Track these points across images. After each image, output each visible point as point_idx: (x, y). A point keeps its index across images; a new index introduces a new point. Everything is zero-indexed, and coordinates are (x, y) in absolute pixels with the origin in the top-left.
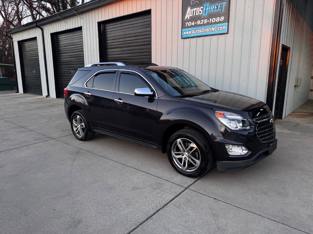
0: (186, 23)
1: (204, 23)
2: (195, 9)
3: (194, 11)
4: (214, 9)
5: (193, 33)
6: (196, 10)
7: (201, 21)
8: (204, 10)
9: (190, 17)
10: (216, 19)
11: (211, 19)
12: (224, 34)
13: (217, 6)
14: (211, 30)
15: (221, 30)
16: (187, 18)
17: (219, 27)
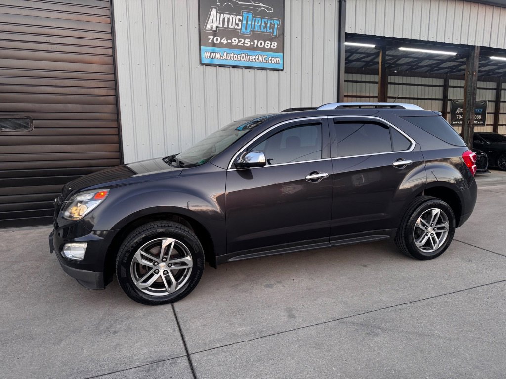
0: (209, 37)
1: (245, 45)
2: (227, 16)
3: (224, 19)
4: (261, 26)
5: (226, 58)
6: (229, 19)
7: (240, 40)
8: (244, 22)
9: (217, 27)
10: (265, 44)
11: (256, 42)
12: (278, 70)
13: (265, 23)
14: (258, 60)
15: (273, 62)
16: (212, 28)
17: (270, 58)
